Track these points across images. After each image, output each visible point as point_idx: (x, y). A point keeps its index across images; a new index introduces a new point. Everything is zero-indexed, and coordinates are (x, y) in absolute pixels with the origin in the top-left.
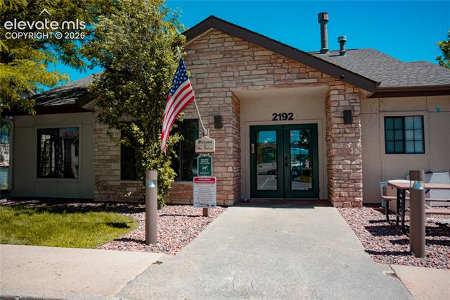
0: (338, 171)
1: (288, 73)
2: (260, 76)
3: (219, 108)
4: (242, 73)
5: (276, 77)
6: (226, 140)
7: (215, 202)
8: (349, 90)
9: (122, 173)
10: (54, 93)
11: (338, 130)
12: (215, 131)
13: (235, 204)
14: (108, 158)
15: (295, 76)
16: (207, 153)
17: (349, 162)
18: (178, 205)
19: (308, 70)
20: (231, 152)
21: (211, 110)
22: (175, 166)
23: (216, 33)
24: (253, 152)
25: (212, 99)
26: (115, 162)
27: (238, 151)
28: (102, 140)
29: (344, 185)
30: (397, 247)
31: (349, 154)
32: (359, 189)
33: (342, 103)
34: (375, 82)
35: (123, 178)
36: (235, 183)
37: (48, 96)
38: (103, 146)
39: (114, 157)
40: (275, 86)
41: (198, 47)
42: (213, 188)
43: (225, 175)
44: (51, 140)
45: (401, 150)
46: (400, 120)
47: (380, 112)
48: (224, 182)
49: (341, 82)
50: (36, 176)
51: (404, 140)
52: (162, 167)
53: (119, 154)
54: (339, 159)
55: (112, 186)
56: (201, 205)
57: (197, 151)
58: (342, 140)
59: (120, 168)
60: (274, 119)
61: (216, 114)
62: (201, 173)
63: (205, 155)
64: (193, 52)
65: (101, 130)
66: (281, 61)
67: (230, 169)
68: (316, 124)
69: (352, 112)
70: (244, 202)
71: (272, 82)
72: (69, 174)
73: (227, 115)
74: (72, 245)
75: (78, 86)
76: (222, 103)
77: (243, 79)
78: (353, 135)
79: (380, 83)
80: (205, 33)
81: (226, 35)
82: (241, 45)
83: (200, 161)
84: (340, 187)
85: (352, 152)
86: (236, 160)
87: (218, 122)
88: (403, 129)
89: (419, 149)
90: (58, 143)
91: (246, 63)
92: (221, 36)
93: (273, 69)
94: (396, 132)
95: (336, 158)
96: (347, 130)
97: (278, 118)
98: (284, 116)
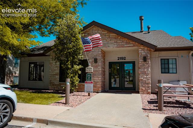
0: (141, 80)
1: (122, 42)
2: (112, 43)
3: (96, 55)
4: (105, 42)
5: (118, 44)
6: (99, 67)
7: (92, 90)
8: (146, 48)
9: (60, 79)
10: (36, 49)
11: (141, 64)
12: (94, 64)
13: (102, 92)
14: (55, 73)
15: (125, 43)
16: (90, 72)
17: (146, 76)
18: (80, 92)
19: (130, 41)
20: (100, 72)
21: (93, 56)
22: (79, 77)
23: (96, 27)
24: (110, 72)
25: (94, 52)
26: (57, 75)
27: (104, 72)
28: (53, 67)
29: (144, 85)
30: (155, 108)
31: (146, 73)
32: (149, 87)
33: (143, 54)
34: (155, 46)
35: (60, 81)
36: (102, 84)
37: (33, 50)
38: (53, 69)
39: (57, 73)
40: (117, 47)
41: (88, 32)
42: (92, 85)
43: (98, 81)
44: (34, 66)
45: (167, 72)
46: (167, 60)
47: (159, 57)
48: (98, 84)
49: (142, 46)
50: (28, 80)
51: (168, 68)
52: (74, 77)
53: (59, 72)
54: (142, 75)
55: (56, 84)
56: (87, 92)
57: (86, 72)
58: (143, 68)
59: (59, 78)
60: (118, 60)
61: (95, 57)
62: (88, 80)
63: (89, 73)
64: (87, 34)
65: (52, 63)
66: (120, 37)
67: (100, 79)
68: (135, 61)
69: (147, 57)
70: (106, 91)
71: (116, 46)
72: (40, 79)
73: (99, 58)
74: (40, 104)
75: (44, 46)
76: (97, 53)
77: (105, 44)
78: (147, 66)
79: (157, 46)
80: (91, 27)
81: (99, 28)
82: (105, 31)
83: (87, 75)
84: (142, 86)
85: (147, 73)
86: (102, 75)
87: (96, 61)
88: (168, 64)
89: (175, 71)
90: (36, 67)
91: (106, 39)
92: (97, 28)
93: (117, 41)
94: (165, 65)
95: (141, 75)
96: (145, 64)
97: (120, 59)
98: (122, 58)
